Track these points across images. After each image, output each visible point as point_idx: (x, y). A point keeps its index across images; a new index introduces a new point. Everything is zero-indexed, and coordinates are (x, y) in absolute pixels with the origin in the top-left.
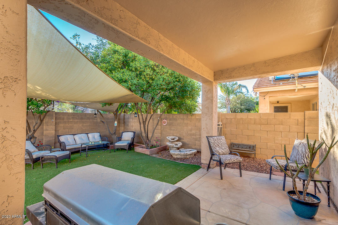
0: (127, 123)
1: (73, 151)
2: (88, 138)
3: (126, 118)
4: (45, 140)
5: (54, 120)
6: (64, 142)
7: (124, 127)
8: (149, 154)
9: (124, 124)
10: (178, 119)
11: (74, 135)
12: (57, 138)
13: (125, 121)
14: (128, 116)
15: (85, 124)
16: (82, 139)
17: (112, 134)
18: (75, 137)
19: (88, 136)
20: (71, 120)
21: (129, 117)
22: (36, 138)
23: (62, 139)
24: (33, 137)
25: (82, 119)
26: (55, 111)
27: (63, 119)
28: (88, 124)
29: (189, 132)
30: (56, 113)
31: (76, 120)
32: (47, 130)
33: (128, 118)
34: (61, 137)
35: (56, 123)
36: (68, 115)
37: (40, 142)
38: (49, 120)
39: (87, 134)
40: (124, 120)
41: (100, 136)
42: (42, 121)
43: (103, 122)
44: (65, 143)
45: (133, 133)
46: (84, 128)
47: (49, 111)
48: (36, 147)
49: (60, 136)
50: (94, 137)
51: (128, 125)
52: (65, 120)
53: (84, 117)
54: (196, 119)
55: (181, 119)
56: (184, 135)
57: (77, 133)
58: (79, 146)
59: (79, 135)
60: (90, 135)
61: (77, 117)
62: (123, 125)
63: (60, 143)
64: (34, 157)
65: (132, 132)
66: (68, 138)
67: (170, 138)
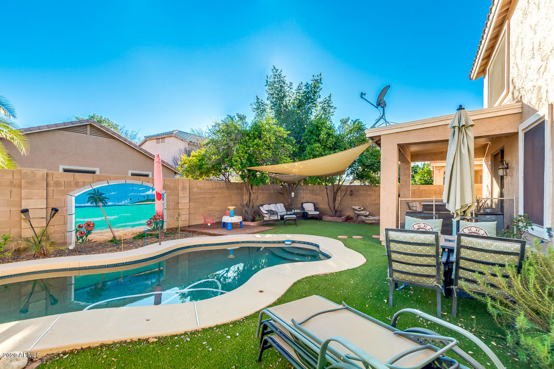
2: (278, 208)
39: (276, 204)
41: (284, 206)
45: (313, 204)
50: (281, 208)
56: (367, 205)
67: (356, 208)
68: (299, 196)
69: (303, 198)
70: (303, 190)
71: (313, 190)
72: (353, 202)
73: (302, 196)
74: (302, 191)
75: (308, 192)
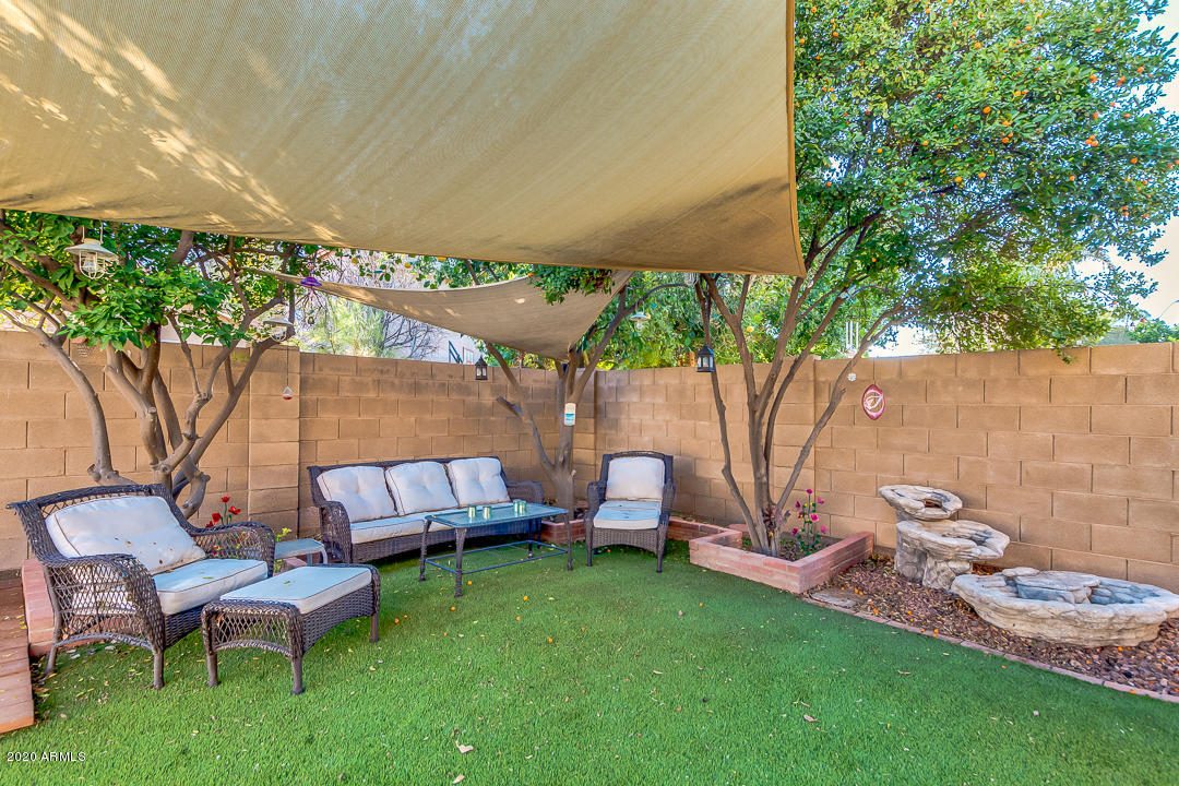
0: (611, 416)
1: (387, 552)
2: (451, 484)
3: (606, 387)
4: (256, 487)
5: (293, 391)
6: (340, 506)
7: (595, 433)
8: (795, 587)
9: (595, 417)
10: (939, 383)
11: (386, 466)
12: (308, 482)
13: (601, 402)
14: (618, 381)
15: (428, 417)
16: (425, 487)
17: (554, 467)
18: (389, 477)
19: (447, 475)
20: (372, 395)
21: (623, 384)
22: (204, 479)
23: (332, 486)
24: (193, 476)
25: (416, 388)
26: (296, 349)
27: (337, 389)
28: (443, 416)
29: (1027, 466)
30: (306, 359)
31: (393, 396)
32: (263, 439)
33: (618, 390)
34: (325, 474)
35: (304, 409)
36: (358, 371)
37: (226, 500)
38: (274, 392)
39: (445, 461)
40: (595, 401)
41: (502, 473)
42: (236, 390)
43: (510, 406)
44: (343, 509)
45: (661, 462)
46: (425, 436)
47: (270, 343)
48: (195, 533)
49: (322, 470)
50: (475, 481)
51: (615, 425)
52: (343, 394)
53: (424, 382)
54: (1101, 377)
55: (969, 384)
56: (990, 481)
57: (397, 459)
58: (414, 526)
59: (409, 465)
60: (457, 469)
61: (396, 381)
62: (592, 420)
63: (322, 509)
64: (170, 604)
65: (655, 455)
66: (360, 481)
67: (910, 497)
68: (624, 421)
69: (641, 429)
70: (641, 391)
71: (681, 393)
72: (894, 459)
73: (635, 419)
74: (635, 398)
75: (660, 400)
